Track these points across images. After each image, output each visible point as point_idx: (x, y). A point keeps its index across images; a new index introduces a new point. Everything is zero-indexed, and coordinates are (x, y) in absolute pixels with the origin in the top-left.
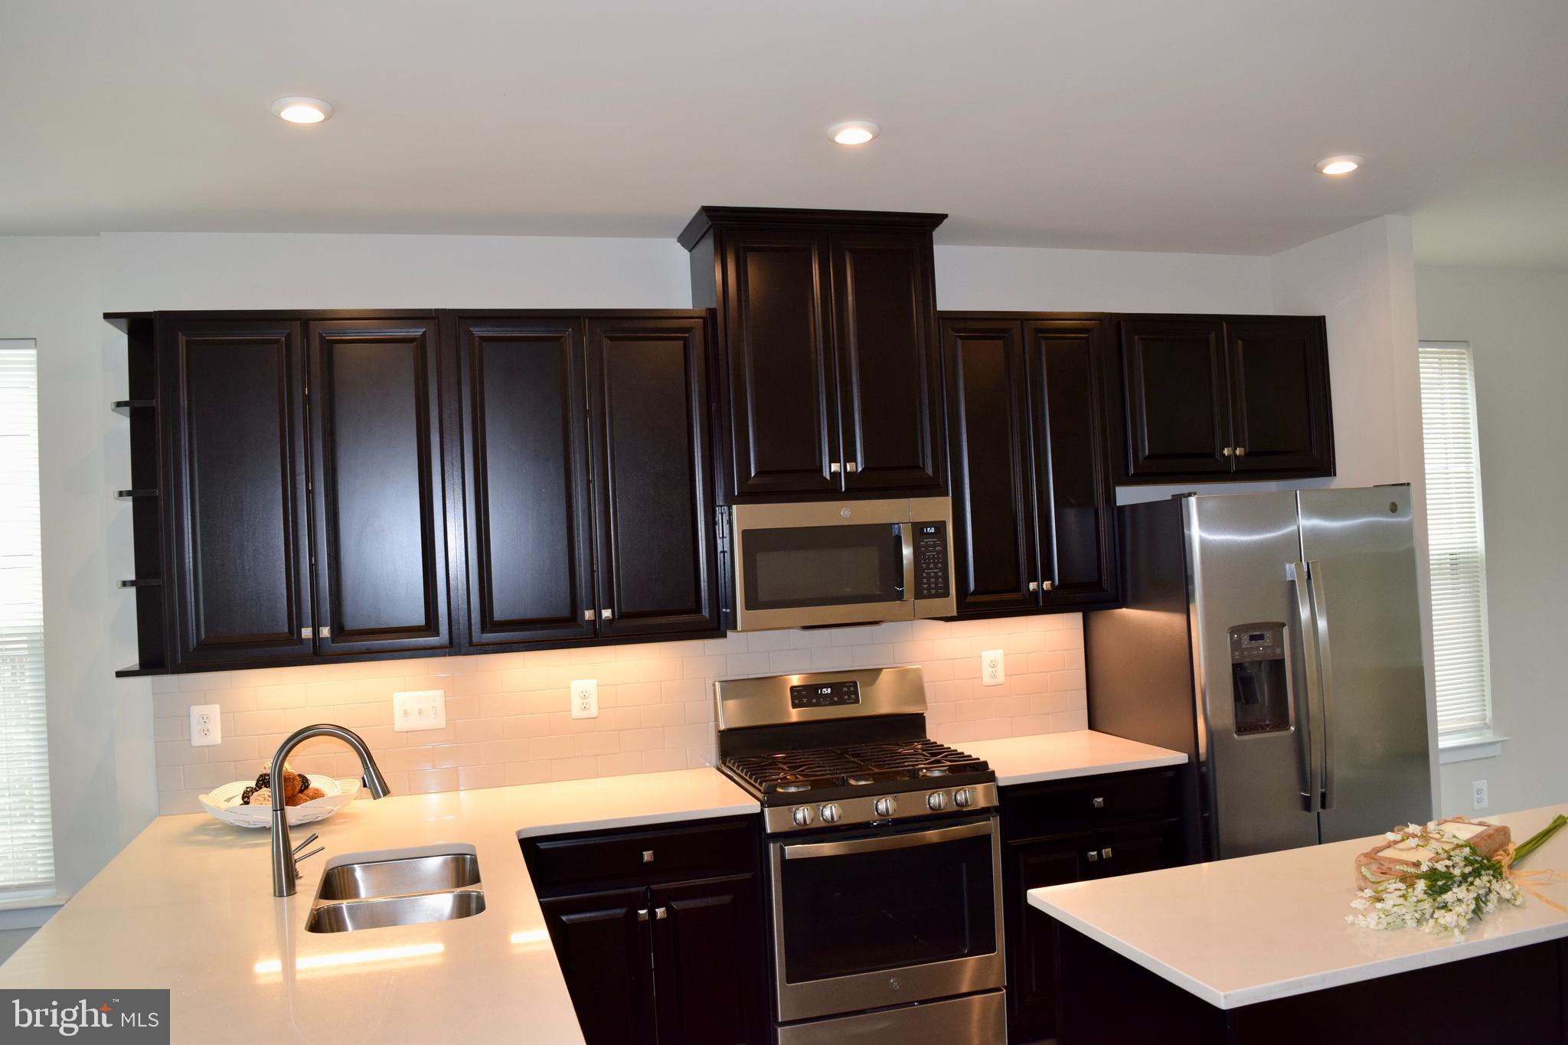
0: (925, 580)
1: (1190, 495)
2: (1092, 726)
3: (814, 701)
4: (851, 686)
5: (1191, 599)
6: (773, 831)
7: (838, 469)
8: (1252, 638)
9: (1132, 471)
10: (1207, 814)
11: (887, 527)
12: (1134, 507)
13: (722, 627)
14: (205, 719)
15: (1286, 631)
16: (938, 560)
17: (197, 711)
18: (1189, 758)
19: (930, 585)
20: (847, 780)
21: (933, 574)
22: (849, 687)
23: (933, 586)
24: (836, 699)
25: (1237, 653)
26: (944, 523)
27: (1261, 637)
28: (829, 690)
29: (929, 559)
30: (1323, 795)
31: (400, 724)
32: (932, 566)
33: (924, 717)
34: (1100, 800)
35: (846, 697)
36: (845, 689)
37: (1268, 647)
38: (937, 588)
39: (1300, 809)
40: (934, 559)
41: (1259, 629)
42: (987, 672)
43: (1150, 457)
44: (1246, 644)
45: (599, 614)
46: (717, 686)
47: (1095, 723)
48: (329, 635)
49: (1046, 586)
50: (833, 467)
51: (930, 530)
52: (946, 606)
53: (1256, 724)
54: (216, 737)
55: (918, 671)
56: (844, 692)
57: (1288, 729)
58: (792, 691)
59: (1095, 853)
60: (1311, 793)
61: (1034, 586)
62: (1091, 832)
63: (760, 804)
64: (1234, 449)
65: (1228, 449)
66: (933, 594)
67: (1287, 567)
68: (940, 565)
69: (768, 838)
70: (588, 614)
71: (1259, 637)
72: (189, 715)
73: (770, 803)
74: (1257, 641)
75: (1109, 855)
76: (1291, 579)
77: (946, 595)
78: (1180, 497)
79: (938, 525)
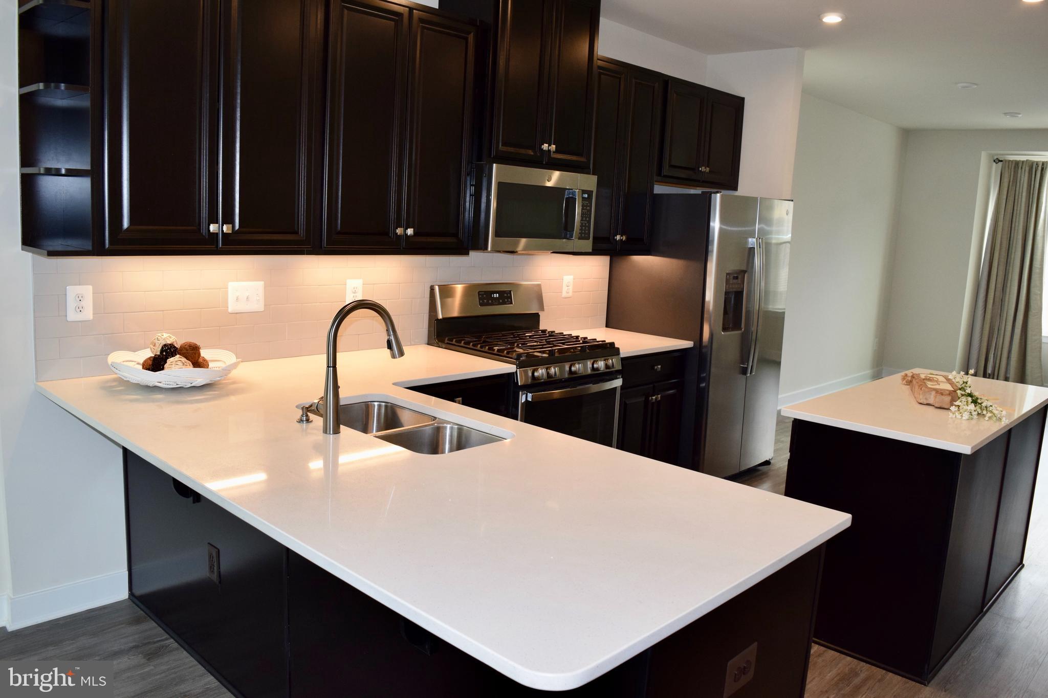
0: (583, 228)
1: (718, 193)
2: (607, 325)
3: (490, 302)
4: (508, 293)
5: (709, 254)
6: (522, 384)
8: (734, 278)
10: (705, 375)
14: (80, 298)
15: (746, 275)
16: (587, 216)
17: (72, 291)
18: (694, 344)
23: (583, 231)
24: (501, 301)
25: (727, 286)
26: (593, 191)
28: (497, 295)
30: (752, 367)
31: (231, 307)
32: (584, 219)
33: (539, 315)
34: (659, 366)
35: (506, 300)
37: (739, 284)
38: (586, 233)
39: (740, 374)
40: (585, 215)
41: (737, 273)
42: (565, 289)
43: (672, 166)
44: (731, 281)
45: (405, 231)
46: (437, 288)
47: (610, 323)
48: (231, 232)
49: (624, 238)
50: (545, 147)
51: (586, 196)
52: (588, 245)
53: (731, 326)
54: (88, 314)
55: (539, 286)
56: (505, 296)
57: (740, 329)
58: (479, 294)
59: (654, 398)
60: (747, 365)
61: (618, 237)
62: (652, 386)
63: (515, 366)
64: (705, 168)
65: (703, 168)
66: (583, 236)
67: (750, 240)
68: (588, 219)
69: (518, 388)
70: (399, 231)
71: (736, 278)
72: (66, 294)
73: (520, 365)
74: (735, 281)
75: (659, 399)
76: (751, 246)
77: (588, 238)
78: (711, 193)
79: (590, 193)
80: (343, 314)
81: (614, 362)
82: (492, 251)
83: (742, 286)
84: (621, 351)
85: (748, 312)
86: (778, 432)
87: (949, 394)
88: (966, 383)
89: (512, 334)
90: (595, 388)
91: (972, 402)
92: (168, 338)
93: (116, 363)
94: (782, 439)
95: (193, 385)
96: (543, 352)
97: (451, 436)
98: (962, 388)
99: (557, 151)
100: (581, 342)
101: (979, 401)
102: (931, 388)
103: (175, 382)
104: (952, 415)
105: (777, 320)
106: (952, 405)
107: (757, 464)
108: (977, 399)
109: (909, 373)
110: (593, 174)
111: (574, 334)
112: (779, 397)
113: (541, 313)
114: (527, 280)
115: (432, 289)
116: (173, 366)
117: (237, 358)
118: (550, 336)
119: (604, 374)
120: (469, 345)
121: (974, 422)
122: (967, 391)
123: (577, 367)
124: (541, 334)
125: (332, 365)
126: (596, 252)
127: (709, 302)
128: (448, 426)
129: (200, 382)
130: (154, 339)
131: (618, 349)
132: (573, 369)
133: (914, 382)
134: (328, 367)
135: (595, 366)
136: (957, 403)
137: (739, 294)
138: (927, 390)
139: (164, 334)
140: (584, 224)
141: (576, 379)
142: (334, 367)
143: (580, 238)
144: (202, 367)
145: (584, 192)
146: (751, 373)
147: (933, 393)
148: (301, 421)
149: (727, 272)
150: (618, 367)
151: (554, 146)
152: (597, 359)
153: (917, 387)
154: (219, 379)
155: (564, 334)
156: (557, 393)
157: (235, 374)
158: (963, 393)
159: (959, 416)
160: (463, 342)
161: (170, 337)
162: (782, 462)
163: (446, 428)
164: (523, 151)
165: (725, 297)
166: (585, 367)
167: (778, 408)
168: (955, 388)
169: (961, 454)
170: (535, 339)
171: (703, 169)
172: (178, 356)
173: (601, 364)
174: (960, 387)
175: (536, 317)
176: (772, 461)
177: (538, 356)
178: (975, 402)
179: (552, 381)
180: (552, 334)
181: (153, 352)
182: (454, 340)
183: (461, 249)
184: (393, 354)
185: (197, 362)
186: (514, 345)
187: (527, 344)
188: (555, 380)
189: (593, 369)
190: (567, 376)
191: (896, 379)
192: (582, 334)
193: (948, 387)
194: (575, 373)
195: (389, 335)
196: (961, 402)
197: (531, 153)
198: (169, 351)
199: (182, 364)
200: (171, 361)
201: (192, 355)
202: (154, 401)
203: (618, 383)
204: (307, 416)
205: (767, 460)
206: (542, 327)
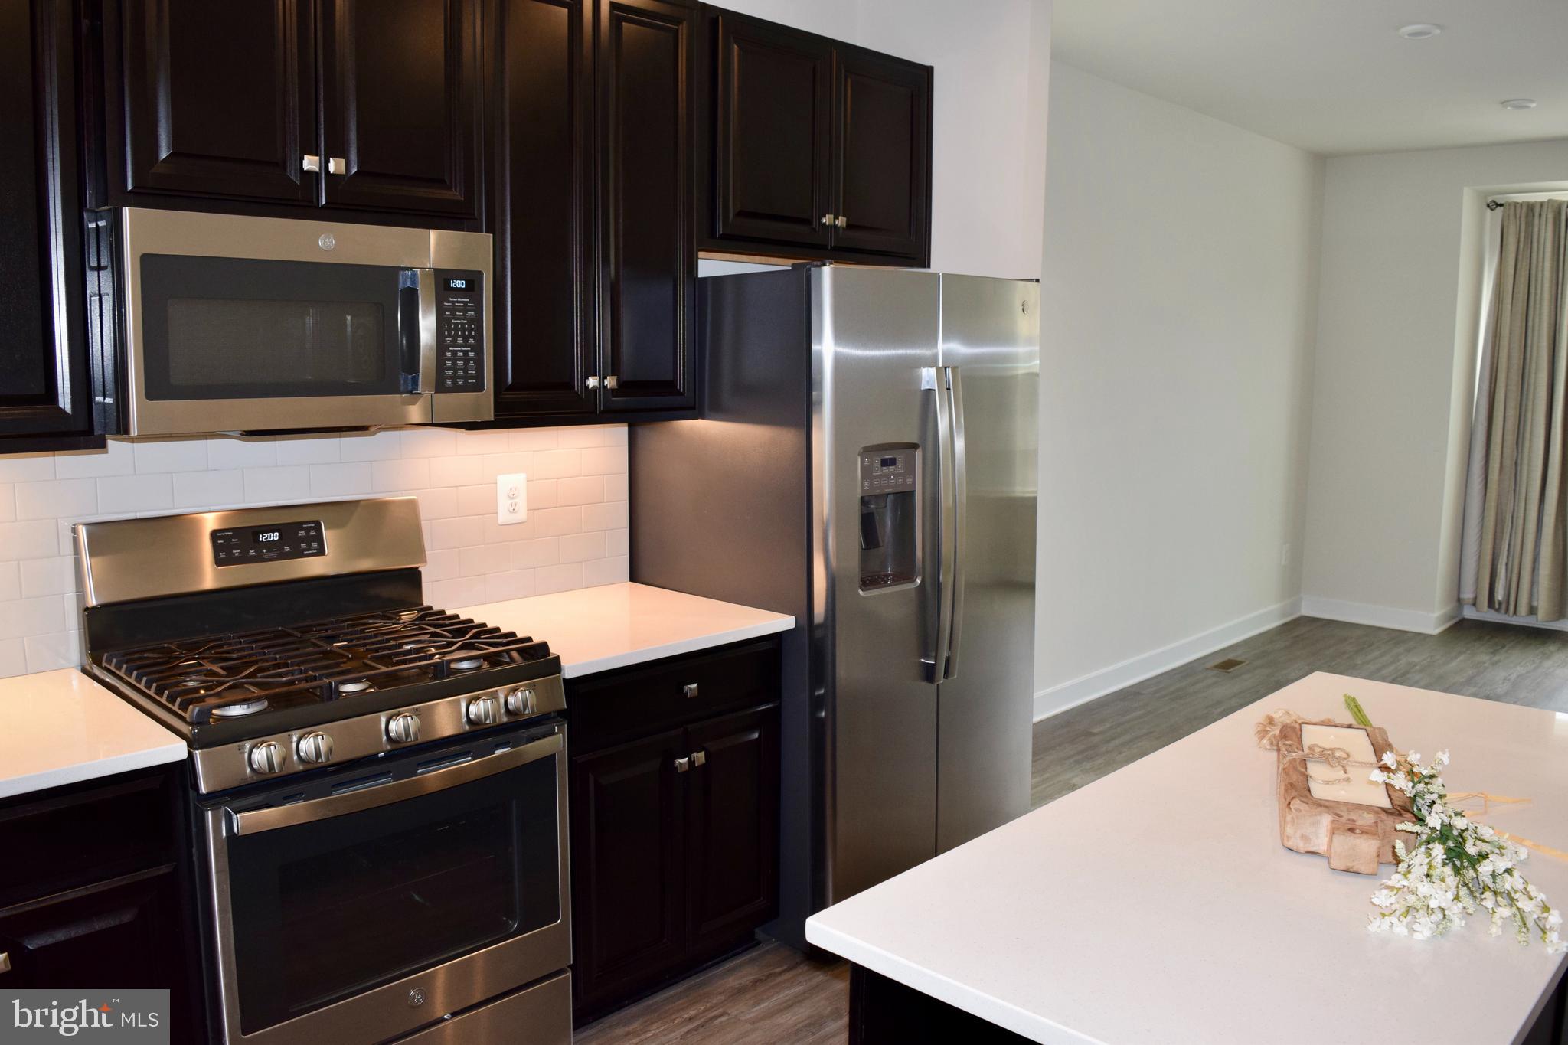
0: (449, 364)
2: (634, 577)
3: (252, 553)
4: (311, 528)
5: (814, 408)
6: (212, 789)
7: (316, 169)
8: (885, 463)
9: (720, 230)
11: (391, 273)
12: (718, 281)
13: (98, 431)
15: (918, 454)
16: (470, 333)
18: (797, 622)
19: (455, 372)
20: (337, 687)
21: (461, 354)
22: (307, 530)
23: (460, 372)
24: (287, 549)
25: (866, 483)
26: (480, 274)
27: (891, 462)
28: (275, 536)
29: (456, 329)
30: (948, 661)
32: (460, 341)
33: (420, 573)
34: (695, 686)
35: (304, 546)
36: (302, 533)
37: (900, 475)
38: (466, 377)
39: (918, 679)
41: (891, 450)
42: (504, 505)
43: (742, 214)
44: (879, 469)
46: (82, 532)
47: (638, 573)
49: (612, 382)
51: (459, 284)
52: (485, 408)
53: (885, 573)
55: (413, 502)
56: (301, 537)
57: (912, 580)
58: (215, 538)
59: (685, 760)
60: (937, 658)
61: (594, 382)
63: (185, 744)
64: (837, 217)
67: (924, 372)
68: (472, 340)
69: (196, 803)
74: (886, 469)
75: (702, 760)
76: (928, 387)
77: (479, 387)
78: (808, 269)
79: (474, 281)
81: (536, 694)
82: (143, 438)
83: (909, 480)
84: (564, 665)
87: (1374, 829)
102: (1321, 802)
113: (422, 569)
115: (75, 534)
131: (557, 658)
135: (472, 710)
137: (900, 499)
138: (1306, 809)
140: (460, 354)
147: (1326, 820)
149: (866, 449)
159: (1400, 928)
160: (124, 667)
165: (863, 510)
171: (829, 220)
175: (413, 578)
206: (427, 602)
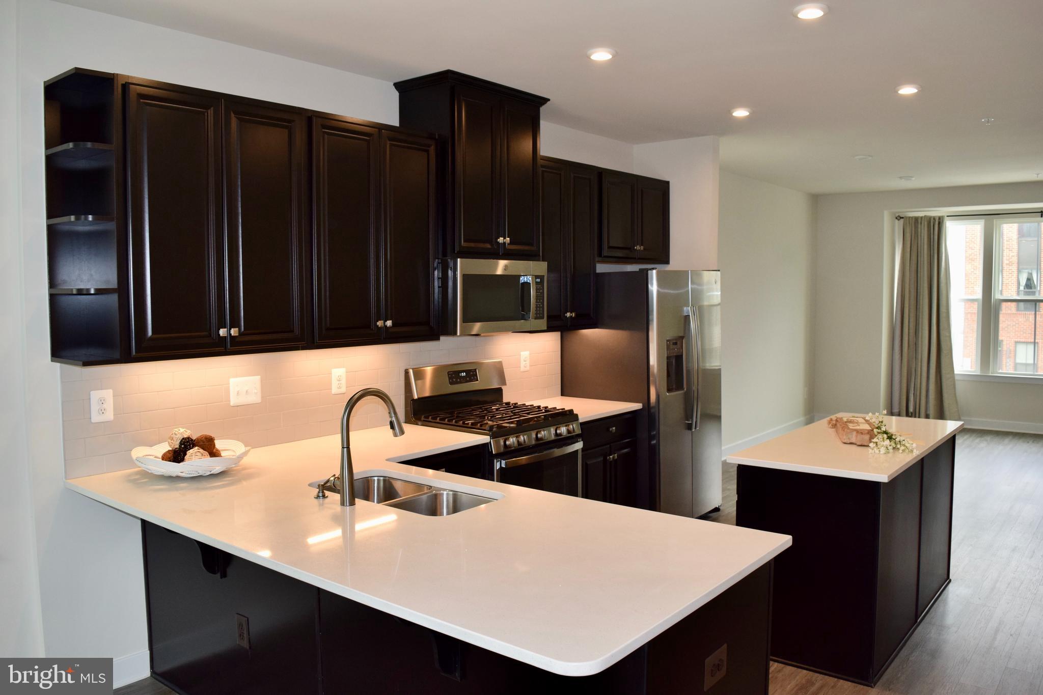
0: (537, 308)
1: (653, 269)
2: (563, 394)
3: (459, 380)
4: (474, 371)
5: (650, 323)
6: (496, 453)
8: (674, 344)
9: (603, 254)
10: (655, 433)
13: (438, 334)
14: (102, 401)
15: (684, 341)
16: (541, 298)
17: (95, 395)
18: (643, 405)
19: (537, 312)
23: (539, 312)
24: (468, 379)
25: (668, 352)
26: (544, 276)
28: (465, 374)
30: (696, 422)
31: (234, 401)
33: (502, 390)
34: (614, 428)
35: (472, 378)
36: (472, 373)
37: (677, 349)
38: (541, 313)
39: (686, 429)
40: (539, 297)
41: (676, 339)
42: (523, 364)
43: (610, 247)
44: (672, 347)
45: (384, 323)
46: (411, 371)
47: (565, 392)
48: (237, 335)
49: (573, 315)
50: (501, 240)
51: (538, 280)
52: (543, 324)
53: (674, 387)
54: (109, 416)
55: (500, 363)
56: (472, 375)
57: (683, 389)
58: (448, 375)
59: (611, 457)
60: (692, 421)
61: (568, 315)
62: (609, 446)
63: (489, 437)
64: (640, 247)
65: (638, 246)
66: (538, 317)
67: (685, 308)
68: (541, 301)
69: (492, 457)
70: (380, 323)
71: (676, 344)
72: (90, 399)
73: (493, 436)
74: (674, 346)
75: (616, 457)
76: (687, 314)
77: (543, 318)
78: (647, 270)
79: (542, 277)
80: (352, 404)
81: (575, 427)
82: (461, 335)
83: (681, 350)
84: (580, 417)
85: (688, 372)
86: (725, 480)
87: (868, 433)
88: (882, 422)
89: (481, 408)
90: (558, 452)
91: (887, 439)
92: (184, 432)
93: (139, 457)
94: (729, 487)
95: (212, 473)
96: (512, 423)
97: (448, 501)
98: (879, 427)
99: (511, 243)
100: (544, 411)
101: (894, 437)
102: (852, 429)
103: (197, 471)
104: (872, 451)
105: (715, 377)
106: (871, 442)
107: (709, 510)
108: (892, 435)
109: (834, 417)
110: (543, 260)
111: (536, 404)
112: (723, 448)
113: (503, 388)
114: (488, 359)
115: (407, 373)
116: (194, 457)
117: (246, 446)
118: (514, 407)
119: (567, 438)
120: (445, 421)
121: (890, 455)
122: (882, 429)
123: (543, 434)
124: (506, 406)
125: (346, 446)
126: (550, 329)
127: (653, 366)
128: (445, 493)
129: (217, 470)
130: (172, 434)
131: (577, 415)
132: (539, 436)
133: (838, 425)
134: (343, 448)
135: (558, 432)
136: (875, 440)
137: (679, 358)
138: (848, 431)
139: (181, 429)
140: (539, 305)
141: (543, 445)
142: (348, 448)
143: (536, 318)
144: (217, 457)
145: (537, 277)
146: (695, 429)
147: (855, 433)
148: (318, 497)
149: (667, 339)
150: (578, 431)
151: (509, 239)
152: (560, 426)
153: (840, 429)
154: (234, 466)
155: (527, 405)
156: (523, 459)
157: (245, 461)
158: (879, 431)
159: (877, 451)
160: (438, 418)
161: (186, 432)
162: (731, 508)
163: (443, 494)
164: (481, 245)
165: (667, 362)
166: (550, 433)
167: (723, 459)
168: (873, 427)
169: (881, 482)
170: (502, 412)
171: (638, 248)
172: (197, 448)
173: (563, 430)
174: (877, 426)
175: (499, 391)
176: (721, 508)
177: (506, 427)
178: (890, 438)
179: (522, 448)
180: (515, 406)
181: (170, 446)
182: (430, 417)
183: (433, 336)
184: (395, 432)
185: (213, 453)
186: (485, 418)
187: (496, 416)
188: (524, 447)
189: (556, 434)
190: (533, 442)
191: (822, 424)
192: (543, 403)
193: (867, 427)
194: (541, 439)
195: (391, 417)
196: (878, 438)
197: (488, 246)
198: (187, 444)
199: (201, 455)
200: (191, 453)
201: (208, 445)
202: (177, 489)
203: (579, 446)
204: (323, 492)
205: (716, 507)
206: (505, 400)
